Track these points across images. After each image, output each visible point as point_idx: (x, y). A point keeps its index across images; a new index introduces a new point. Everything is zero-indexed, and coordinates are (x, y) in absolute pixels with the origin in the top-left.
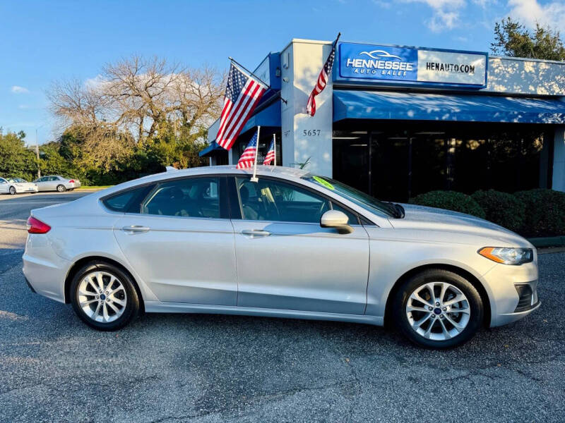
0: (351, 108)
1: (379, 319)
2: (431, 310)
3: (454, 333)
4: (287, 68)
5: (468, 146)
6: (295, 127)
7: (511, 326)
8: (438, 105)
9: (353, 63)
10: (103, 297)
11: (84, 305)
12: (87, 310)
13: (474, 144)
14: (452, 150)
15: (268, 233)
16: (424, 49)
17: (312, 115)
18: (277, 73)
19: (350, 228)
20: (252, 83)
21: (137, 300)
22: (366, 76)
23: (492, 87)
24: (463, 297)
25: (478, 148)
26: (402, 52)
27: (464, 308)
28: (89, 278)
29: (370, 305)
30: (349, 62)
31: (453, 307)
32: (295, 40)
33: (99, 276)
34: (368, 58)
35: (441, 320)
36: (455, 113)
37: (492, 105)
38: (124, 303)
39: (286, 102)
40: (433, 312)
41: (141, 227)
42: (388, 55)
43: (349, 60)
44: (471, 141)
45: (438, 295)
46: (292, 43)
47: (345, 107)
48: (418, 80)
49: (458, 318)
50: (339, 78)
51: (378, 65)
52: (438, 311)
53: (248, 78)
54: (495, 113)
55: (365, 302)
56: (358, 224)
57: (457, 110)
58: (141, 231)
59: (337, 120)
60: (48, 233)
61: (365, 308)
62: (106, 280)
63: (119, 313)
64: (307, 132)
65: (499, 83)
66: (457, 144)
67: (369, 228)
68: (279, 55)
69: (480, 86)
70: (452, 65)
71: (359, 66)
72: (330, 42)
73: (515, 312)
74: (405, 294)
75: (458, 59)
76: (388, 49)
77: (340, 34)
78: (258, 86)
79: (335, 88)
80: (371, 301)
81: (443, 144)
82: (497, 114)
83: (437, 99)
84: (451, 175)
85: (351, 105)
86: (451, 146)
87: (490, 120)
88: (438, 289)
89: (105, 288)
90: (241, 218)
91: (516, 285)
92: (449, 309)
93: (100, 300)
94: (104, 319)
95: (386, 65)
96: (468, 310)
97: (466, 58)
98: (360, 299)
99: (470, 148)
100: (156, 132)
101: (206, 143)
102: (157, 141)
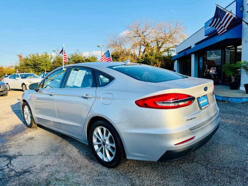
100: (146, 52)
101: (168, 55)
102: (146, 56)
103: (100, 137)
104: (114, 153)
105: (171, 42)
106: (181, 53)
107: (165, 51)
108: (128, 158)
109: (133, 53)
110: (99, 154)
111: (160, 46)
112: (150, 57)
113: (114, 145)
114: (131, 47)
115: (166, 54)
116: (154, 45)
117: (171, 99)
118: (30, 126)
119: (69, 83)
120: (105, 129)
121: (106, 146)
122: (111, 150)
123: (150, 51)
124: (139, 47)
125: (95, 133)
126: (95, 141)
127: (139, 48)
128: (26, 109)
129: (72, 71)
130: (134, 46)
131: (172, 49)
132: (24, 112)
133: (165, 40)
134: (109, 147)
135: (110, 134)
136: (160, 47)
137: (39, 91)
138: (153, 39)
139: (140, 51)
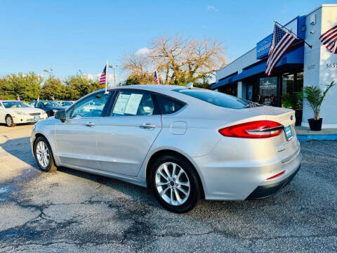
18: (303, 29)
39: (311, 47)
78: (292, 37)
100: (175, 77)
103: (167, 176)
104: (187, 194)
105: (207, 66)
106: (224, 81)
107: (200, 77)
108: (207, 198)
110: (165, 197)
111: (193, 70)
112: (181, 84)
113: (188, 184)
117: (261, 128)
118: (47, 170)
119: (116, 110)
120: (174, 165)
121: (175, 186)
122: (182, 191)
123: (180, 76)
124: (165, 70)
125: (159, 171)
126: (158, 180)
128: (41, 146)
129: (120, 95)
131: (208, 75)
132: (37, 151)
133: (199, 63)
134: (179, 187)
135: (182, 171)
136: (193, 72)
137: (66, 122)
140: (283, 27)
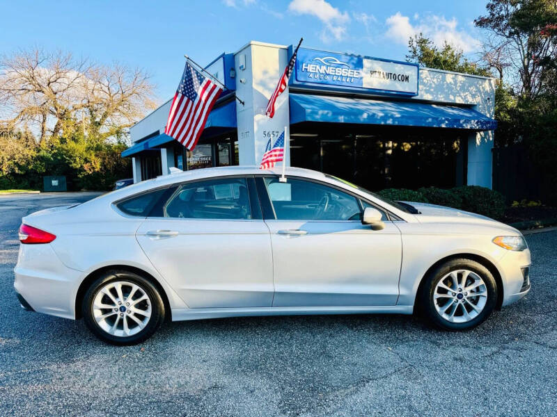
0: (309, 111)
1: (409, 309)
2: (454, 296)
3: (473, 315)
4: (244, 70)
5: (402, 148)
6: (256, 128)
7: (519, 304)
8: (382, 111)
9: (308, 68)
10: (123, 309)
11: (100, 319)
12: (104, 325)
13: (407, 146)
14: (390, 152)
15: (306, 232)
16: (368, 58)
17: (271, 116)
18: (232, 74)
19: (383, 224)
20: (209, 83)
21: (163, 309)
22: (319, 81)
23: (422, 96)
24: (481, 282)
25: (410, 150)
26: (350, 60)
27: (482, 292)
28: (106, 290)
29: (402, 296)
30: (304, 67)
31: (472, 291)
32: (252, 42)
33: (118, 286)
34: (321, 64)
35: (462, 304)
36: (397, 118)
37: (424, 111)
38: (148, 314)
39: (243, 103)
40: (456, 297)
41: (169, 231)
42: (339, 62)
43: (304, 65)
44: (404, 144)
45: (460, 282)
46: (250, 45)
47: (303, 110)
48: (364, 86)
49: (475, 301)
50: (295, 82)
51: (330, 71)
52: (460, 296)
53: (204, 78)
54: (427, 118)
55: (398, 293)
56: (388, 220)
57: (398, 116)
58: (168, 236)
59: (293, 122)
60: (52, 243)
61: (397, 300)
62: (126, 290)
63: (142, 325)
64: (266, 133)
65: (427, 92)
66: (393, 146)
67: (399, 224)
68: (233, 57)
69: (413, 94)
70: (391, 74)
71: (313, 71)
72: (286, 47)
73: (521, 292)
74: (432, 283)
75: (396, 68)
76: (337, 56)
77: (302, 39)
78: (215, 86)
79: (291, 91)
80: (403, 292)
81: (382, 146)
82: (430, 120)
83: (378, 105)
84: (389, 174)
85: (308, 108)
86: (389, 148)
87: (423, 125)
88: (460, 276)
89: (125, 299)
90: (274, 218)
91: (522, 269)
92: (469, 295)
93: (119, 313)
94: (125, 333)
95: (337, 71)
96: (485, 294)
97: (402, 68)
98: (393, 290)
99: (404, 150)
100: (61, 131)
101: (119, 143)
102: (63, 141)
109: (22, 130)
112: (72, 144)
114: (16, 115)
115: (113, 140)
116: (82, 116)
123: (72, 130)
127: (42, 120)
130: (25, 114)
138: (78, 103)
139: (43, 128)
140: (203, 70)
